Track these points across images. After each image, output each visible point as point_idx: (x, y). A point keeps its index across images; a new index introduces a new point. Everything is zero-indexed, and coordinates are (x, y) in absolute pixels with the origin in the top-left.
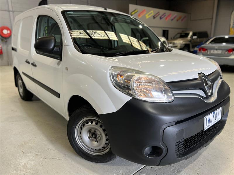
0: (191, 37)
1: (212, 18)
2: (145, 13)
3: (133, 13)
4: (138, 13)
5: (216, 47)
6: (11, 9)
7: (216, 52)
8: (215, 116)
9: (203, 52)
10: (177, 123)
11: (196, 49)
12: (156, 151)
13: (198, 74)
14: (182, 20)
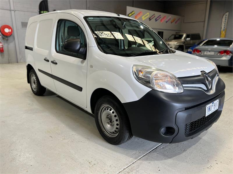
0: (184, 39)
1: (205, 21)
2: (141, 14)
3: (130, 15)
4: (135, 14)
5: (209, 49)
6: (12, 8)
7: (209, 53)
8: (214, 106)
9: (197, 53)
10: (187, 109)
11: (189, 50)
12: (170, 131)
13: (201, 72)
14: (176, 22)
